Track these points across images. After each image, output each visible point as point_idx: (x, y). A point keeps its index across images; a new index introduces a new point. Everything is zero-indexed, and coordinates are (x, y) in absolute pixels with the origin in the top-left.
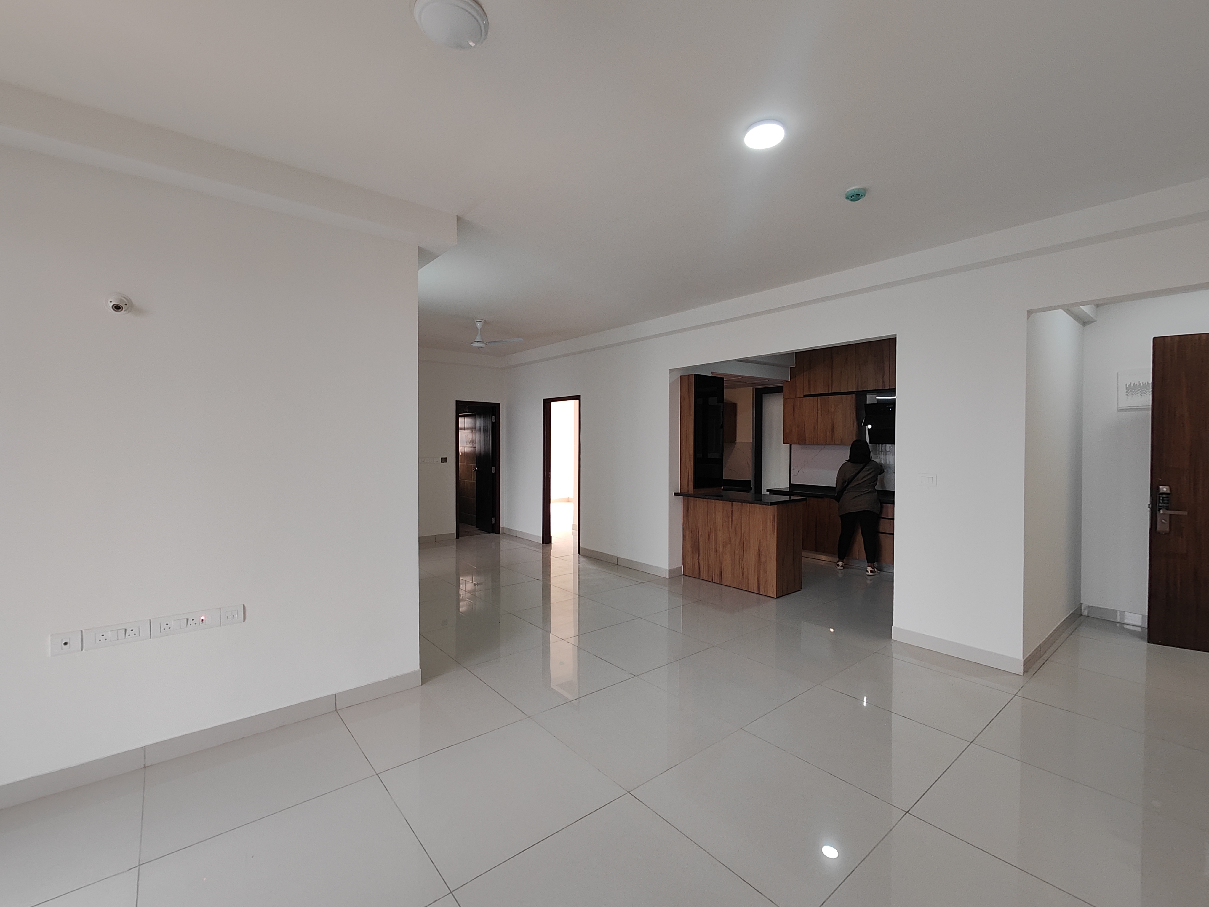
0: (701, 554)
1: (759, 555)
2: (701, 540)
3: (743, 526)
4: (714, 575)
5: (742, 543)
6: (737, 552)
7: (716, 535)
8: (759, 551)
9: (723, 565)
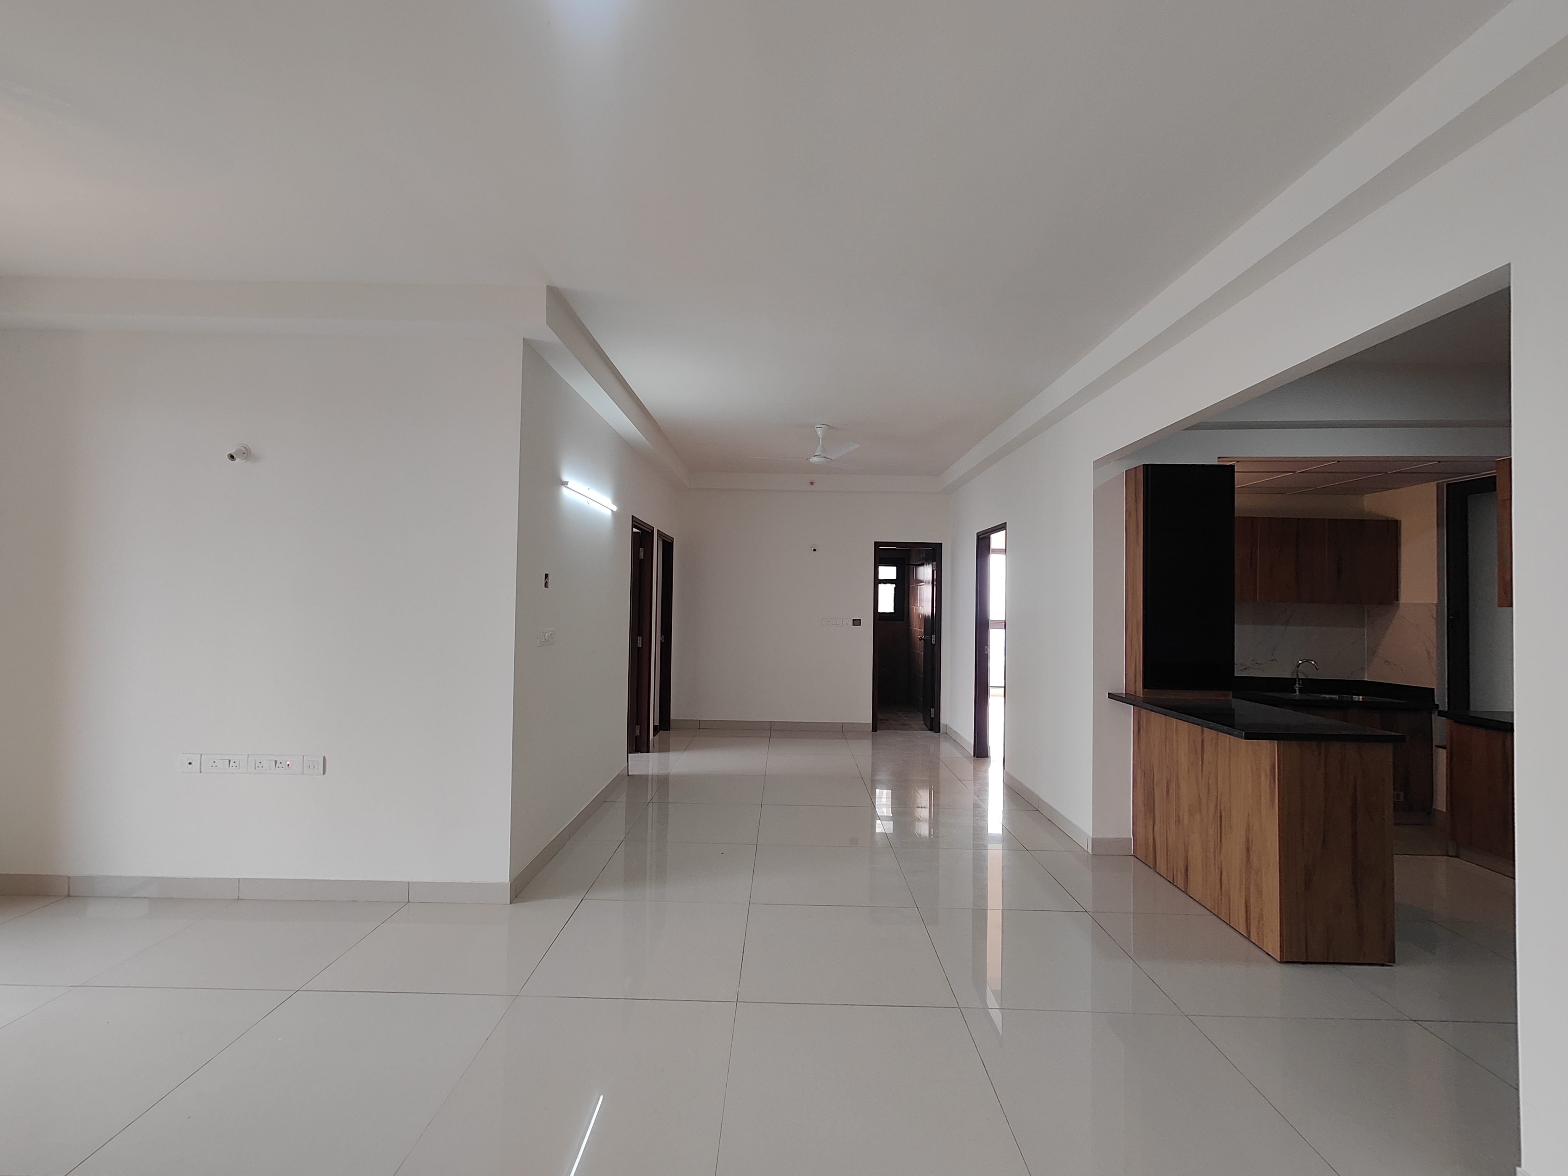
0: (1157, 822)
1: (1248, 850)
2: (1156, 793)
3: (1220, 779)
4: (1177, 871)
5: (1219, 815)
6: (1211, 832)
7: (1178, 786)
8: (1248, 840)
9: (1190, 852)
